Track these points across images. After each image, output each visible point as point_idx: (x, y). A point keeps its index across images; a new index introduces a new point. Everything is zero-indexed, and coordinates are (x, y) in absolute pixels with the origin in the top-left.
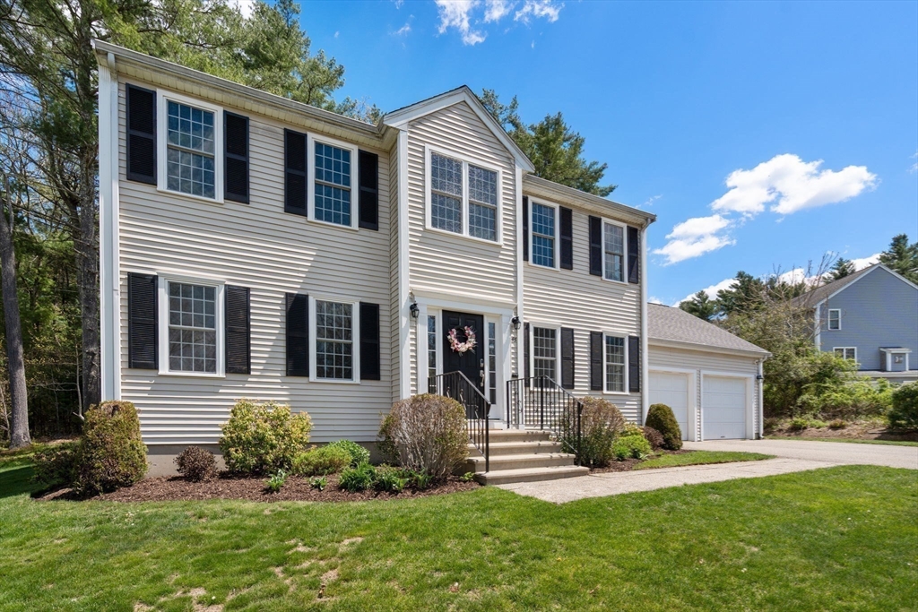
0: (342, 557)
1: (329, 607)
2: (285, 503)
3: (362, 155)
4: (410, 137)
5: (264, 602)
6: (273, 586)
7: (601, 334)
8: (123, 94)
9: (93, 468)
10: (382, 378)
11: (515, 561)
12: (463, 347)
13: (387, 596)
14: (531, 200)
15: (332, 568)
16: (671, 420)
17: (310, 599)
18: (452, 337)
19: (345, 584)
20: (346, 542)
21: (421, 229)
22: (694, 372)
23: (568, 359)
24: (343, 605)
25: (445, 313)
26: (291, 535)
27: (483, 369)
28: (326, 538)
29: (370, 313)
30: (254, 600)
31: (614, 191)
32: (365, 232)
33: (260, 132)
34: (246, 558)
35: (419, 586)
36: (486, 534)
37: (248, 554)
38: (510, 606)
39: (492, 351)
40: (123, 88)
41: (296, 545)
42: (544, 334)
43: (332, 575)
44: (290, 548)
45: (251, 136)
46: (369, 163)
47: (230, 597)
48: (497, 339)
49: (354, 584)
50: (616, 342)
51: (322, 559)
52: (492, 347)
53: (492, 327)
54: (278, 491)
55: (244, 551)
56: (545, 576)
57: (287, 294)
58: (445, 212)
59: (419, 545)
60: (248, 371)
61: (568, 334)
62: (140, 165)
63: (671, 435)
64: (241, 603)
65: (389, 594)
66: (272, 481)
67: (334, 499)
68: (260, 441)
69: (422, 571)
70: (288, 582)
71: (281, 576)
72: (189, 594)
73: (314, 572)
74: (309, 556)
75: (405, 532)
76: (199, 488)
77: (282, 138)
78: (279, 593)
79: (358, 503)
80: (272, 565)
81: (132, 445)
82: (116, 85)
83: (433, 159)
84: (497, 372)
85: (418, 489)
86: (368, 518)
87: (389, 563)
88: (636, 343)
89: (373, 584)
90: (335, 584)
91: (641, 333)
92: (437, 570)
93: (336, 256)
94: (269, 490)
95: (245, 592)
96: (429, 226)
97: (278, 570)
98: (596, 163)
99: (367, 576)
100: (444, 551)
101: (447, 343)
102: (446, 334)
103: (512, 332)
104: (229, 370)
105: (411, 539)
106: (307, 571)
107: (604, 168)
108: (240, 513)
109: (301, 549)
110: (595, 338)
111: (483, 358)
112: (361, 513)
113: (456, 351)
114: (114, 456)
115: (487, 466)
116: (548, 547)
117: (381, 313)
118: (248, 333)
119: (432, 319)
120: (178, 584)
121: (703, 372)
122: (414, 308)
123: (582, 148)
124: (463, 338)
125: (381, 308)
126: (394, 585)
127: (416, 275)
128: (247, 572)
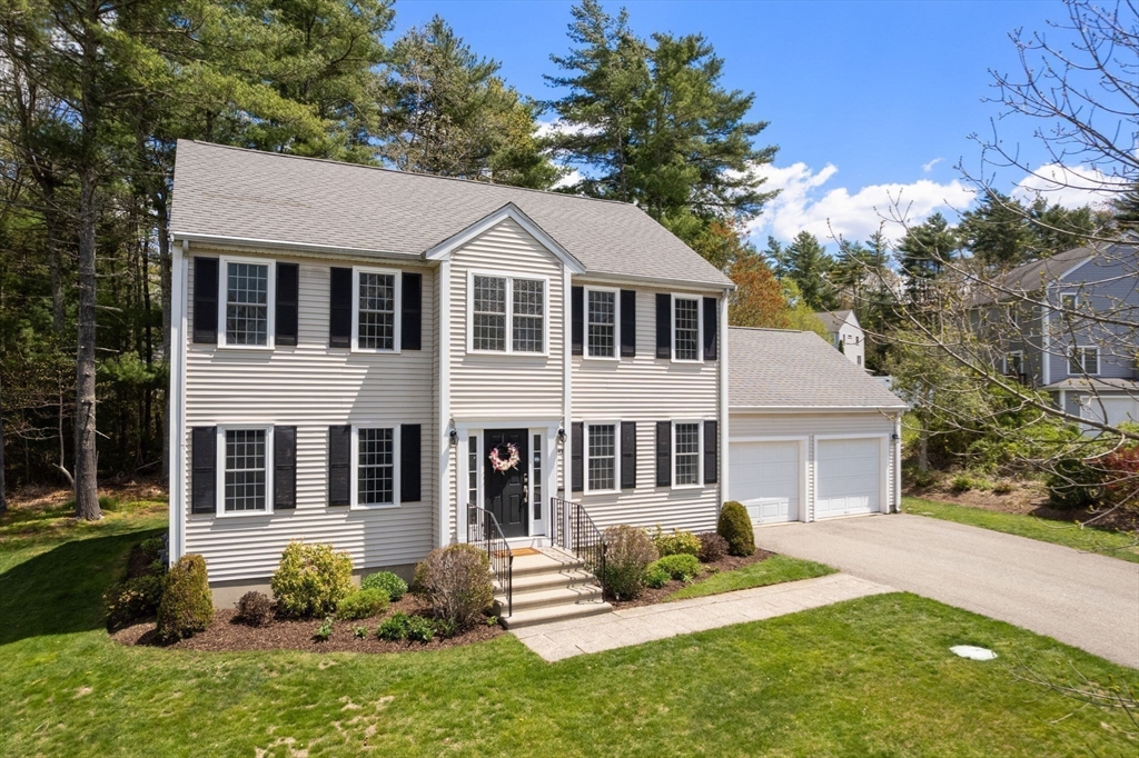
0: (380, 714)
1: (370, 753)
2: (335, 654)
3: (406, 277)
4: (452, 265)
5: (332, 748)
6: (336, 737)
7: (670, 423)
8: (192, 267)
9: (176, 619)
10: (422, 499)
11: (492, 720)
12: (504, 465)
13: (405, 746)
14: (587, 289)
15: (372, 723)
16: (742, 523)
17: (359, 746)
18: (494, 456)
19: (380, 737)
20: (382, 700)
21: (463, 354)
22: (805, 439)
23: (629, 455)
24: (378, 752)
25: (487, 432)
26: (343, 692)
27: (527, 484)
28: (367, 696)
29: (412, 434)
30: (326, 747)
31: (766, 128)
32: (408, 353)
33: (309, 274)
34: (314, 714)
35: (426, 739)
36: (482, 695)
37: (316, 709)
38: (476, 754)
39: (537, 465)
40: (192, 261)
41: (347, 703)
42: (602, 432)
43: (372, 730)
44: (343, 705)
45: (301, 280)
46: (412, 284)
47: (311, 744)
48: (542, 451)
49: (385, 736)
50: (687, 430)
51: (365, 716)
52: (537, 459)
53: (537, 439)
54: (327, 639)
55: (312, 706)
56: (506, 733)
57: (331, 427)
58: (487, 332)
59: (432, 704)
60: (293, 506)
61: (629, 429)
62: (204, 327)
63: (741, 540)
64: (317, 749)
65: (407, 744)
66: (321, 628)
67: (373, 651)
68: (309, 587)
69: (429, 727)
70: (344, 734)
71: (340, 729)
72: (286, 742)
73: (361, 727)
74: (356, 713)
75: (425, 691)
76: (261, 634)
77: (329, 276)
78: (340, 742)
79: (394, 657)
80: (333, 720)
81: (204, 596)
82: (186, 261)
83: (476, 282)
84: (542, 485)
85: (446, 637)
86: (399, 675)
87: (410, 719)
88: (712, 428)
89: (397, 736)
90: (374, 737)
91: (720, 416)
92: (439, 727)
93: (379, 382)
94: (319, 639)
95: (320, 740)
96: (470, 350)
97: (337, 724)
98: (740, 92)
99: (394, 731)
100: (448, 710)
101: (488, 463)
102: (487, 453)
103: (558, 443)
104: (277, 506)
105: (428, 698)
106: (357, 726)
107: (751, 98)
108: (301, 667)
109: (351, 706)
110: (663, 429)
111: (527, 472)
112: (395, 670)
113: (498, 471)
114: (192, 607)
115: (510, 608)
116: (519, 708)
117: (423, 432)
118: (295, 468)
119: (473, 441)
120: (275, 733)
121: (817, 437)
122: (453, 436)
123: (721, 71)
124: (505, 456)
125: (422, 427)
126: (409, 738)
127: (457, 400)
128: (317, 725)
